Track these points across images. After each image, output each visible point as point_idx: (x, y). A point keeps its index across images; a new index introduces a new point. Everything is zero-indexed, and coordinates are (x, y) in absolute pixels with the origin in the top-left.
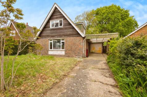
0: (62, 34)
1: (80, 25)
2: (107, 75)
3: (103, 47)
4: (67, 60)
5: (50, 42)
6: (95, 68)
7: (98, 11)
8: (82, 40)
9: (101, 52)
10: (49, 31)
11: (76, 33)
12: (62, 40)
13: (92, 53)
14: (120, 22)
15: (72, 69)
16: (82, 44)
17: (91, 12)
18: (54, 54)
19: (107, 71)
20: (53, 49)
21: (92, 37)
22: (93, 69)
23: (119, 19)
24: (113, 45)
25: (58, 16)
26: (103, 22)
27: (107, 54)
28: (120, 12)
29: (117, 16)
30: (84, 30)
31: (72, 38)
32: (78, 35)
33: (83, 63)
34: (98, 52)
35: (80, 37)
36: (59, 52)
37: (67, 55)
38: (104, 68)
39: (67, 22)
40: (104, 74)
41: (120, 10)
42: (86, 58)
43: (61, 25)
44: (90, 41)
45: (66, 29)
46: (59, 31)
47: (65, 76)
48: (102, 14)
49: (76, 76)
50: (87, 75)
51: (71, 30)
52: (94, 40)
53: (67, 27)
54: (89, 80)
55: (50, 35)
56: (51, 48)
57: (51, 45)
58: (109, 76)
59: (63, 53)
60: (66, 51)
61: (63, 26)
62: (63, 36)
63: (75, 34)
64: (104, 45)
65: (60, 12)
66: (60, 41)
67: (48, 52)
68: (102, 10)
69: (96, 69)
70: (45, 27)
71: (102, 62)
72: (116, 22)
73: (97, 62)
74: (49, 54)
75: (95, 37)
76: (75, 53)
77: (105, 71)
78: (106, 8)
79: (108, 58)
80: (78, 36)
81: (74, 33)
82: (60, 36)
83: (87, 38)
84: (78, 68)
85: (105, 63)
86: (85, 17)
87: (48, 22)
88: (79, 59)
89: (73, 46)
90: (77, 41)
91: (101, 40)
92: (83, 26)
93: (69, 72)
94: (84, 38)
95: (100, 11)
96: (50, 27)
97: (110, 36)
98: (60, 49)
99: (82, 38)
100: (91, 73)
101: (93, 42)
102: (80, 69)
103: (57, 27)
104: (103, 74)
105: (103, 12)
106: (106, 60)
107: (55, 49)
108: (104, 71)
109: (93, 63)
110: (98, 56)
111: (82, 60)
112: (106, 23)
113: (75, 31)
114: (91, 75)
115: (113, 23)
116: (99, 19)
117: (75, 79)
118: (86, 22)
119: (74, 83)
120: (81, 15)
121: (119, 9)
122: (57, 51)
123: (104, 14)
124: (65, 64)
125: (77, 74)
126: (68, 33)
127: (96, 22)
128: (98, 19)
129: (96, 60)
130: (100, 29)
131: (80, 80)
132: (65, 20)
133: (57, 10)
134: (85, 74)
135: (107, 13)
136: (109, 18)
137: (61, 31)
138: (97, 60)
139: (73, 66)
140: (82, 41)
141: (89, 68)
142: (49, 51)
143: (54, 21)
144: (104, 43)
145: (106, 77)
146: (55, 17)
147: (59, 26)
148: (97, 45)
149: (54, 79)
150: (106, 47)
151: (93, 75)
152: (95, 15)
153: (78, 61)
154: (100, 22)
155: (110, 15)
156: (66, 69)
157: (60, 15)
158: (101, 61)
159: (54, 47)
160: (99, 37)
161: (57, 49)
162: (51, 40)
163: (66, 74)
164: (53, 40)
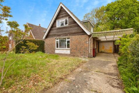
0: (67, 33)
1: (87, 23)
2: (115, 84)
3: (115, 46)
4: (71, 60)
5: (56, 41)
6: (99, 72)
7: (109, 7)
8: (87, 38)
9: (112, 51)
10: (56, 31)
11: (82, 31)
12: (68, 39)
13: (102, 52)
14: (136, 16)
15: (72, 71)
16: (87, 43)
17: (100, 8)
18: (60, 53)
19: (115, 78)
20: (60, 48)
21: (99, 35)
22: (98, 73)
23: (135, 13)
24: (125, 43)
25: (63, 15)
26: (116, 18)
27: (120, 54)
28: (136, 5)
29: (132, 10)
30: (91, 27)
31: (77, 37)
32: (84, 33)
33: (87, 64)
34: (108, 52)
35: (86, 35)
36: (64, 51)
37: (72, 54)
38: (112, 73)
39: (72, 21)
40: (111, 81)
41: (137, 3)
42: (92, 59)
43: (66, 23)
44: (98, 39)
45: (71, 27)
46: (64, 30)
47: (61, 79)
48: (113, 10)
49: (74, 80)
50: (87, 81)
51: (76, 28)
52: (102, 38)
53: (72, 25)
54: (88, 88)
55: (57, 34)
56: (57, 47)
57: (57, 44)
58: (117, 85)
59: (68, 52)
60: (71, 50)
61: (68, 25)
62: (68, 35)
63: (80, 33)
64: (115, 44)
65: (66, 11)
66: (66, 40)
67: (54, 50)
68: (113, 5)
69: (101, 73)
70: (52, 27)
71: (111, 65)
72: (131, 17)
73: (105, 64)
74: (56, 52)
75: (102, 35)
76: (81, 53)
77: (113, 77)
78: (118, 2)
79: (120, 60)
80: (83, 35)
81: (80, 31)
82: (66, 35)
83: (94, 36)
84: (80, 69)
85: (114, 66)
86: (95, 14)
87: (55, 22)
88: (83, 59)
89: (78, 45)
90: (82, 39)
91: (111, 38)
92: (90, 23)
93: (68, 74)
94: (90, 36)
95: (110, 7)
96: (56, 26)
97: (121, 33)
98: (66, 48)
99: (88, 37)
100: (93, 78)
101: (102, 40)
102: (81, 71)
103: (62, 26)
104: (108, 82)
105: (114, 7)
106: (117, 62)
107: (62, 48)
108: (111, 76)
109: (99, 65)
110: (108, 56)
111: (87, 60)
112: (118, 19)
113: (80, 29)
114: (92, 82)
115: (127, 18)
116: (110, 16)
117: (72, 84)
118: (95, 19)
119: (68, 90)
120: (90, 13)
121: (135, 2)
122: (63, 50)
123: (115, 9)
124: (66, 64)
125: (76, 77)
126: (74, 31)
127: (106, 19)
128: (108, 15)
129: (103, 61)
130: (111, 26)
131: (77, 86)
132: (70, 19)
133: (62, 9)
134: (85, 79)
135: (120, 8)
136: (122, 13)
137: (66, 29)
138: (105, 61)
139: (74, 67)
140: (88, 40)
141: (93, 72)
142: (56, 50)
143: (60, 21)
144: (115, 41)
145: (113, 86)
146: (61, 16)
147: (65, 25)
148: (107, 44)
149: (47, 82)
150: (118, 46)
151: (95, 82)
152: (105, 12)
153: (82, 61)
154: (111, 19)
155: (123, 10)
156: (66, 71)
157: (65, 13)
158: (111, 62)
159: (60, 46)
160: (108, 34)
161: (63, 48)
162: (57, 39)
163: (63, 77)
164: (59, 38)
